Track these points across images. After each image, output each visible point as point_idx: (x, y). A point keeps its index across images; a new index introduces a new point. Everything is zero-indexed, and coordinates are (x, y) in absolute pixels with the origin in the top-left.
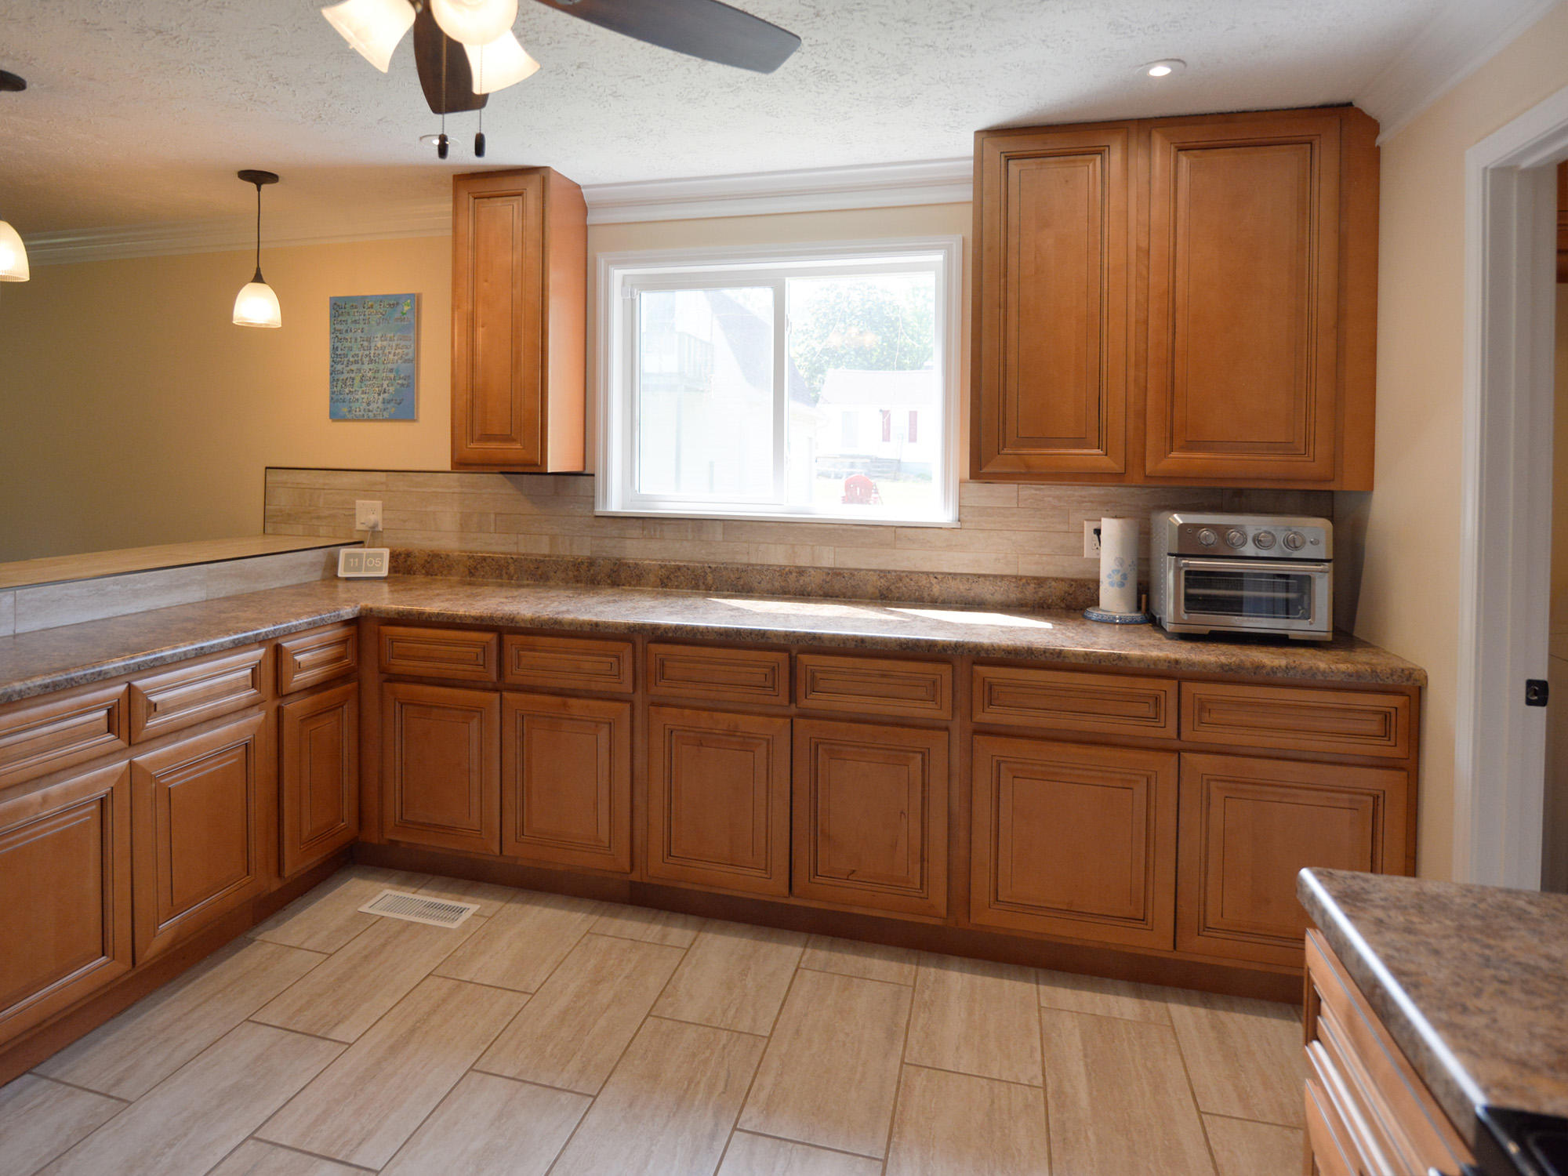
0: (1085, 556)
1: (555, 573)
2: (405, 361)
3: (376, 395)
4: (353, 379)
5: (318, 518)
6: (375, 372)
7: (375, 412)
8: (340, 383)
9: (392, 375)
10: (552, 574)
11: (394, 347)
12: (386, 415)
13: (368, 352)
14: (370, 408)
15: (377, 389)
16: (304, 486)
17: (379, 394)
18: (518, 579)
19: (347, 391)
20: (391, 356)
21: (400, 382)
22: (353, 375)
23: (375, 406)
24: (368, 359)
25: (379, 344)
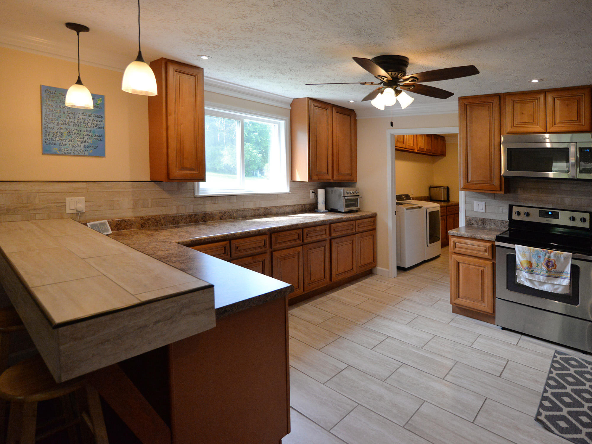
0: (311, 198)
1: (181, 220)
2: (99, 128)
3: (79, 143)
4: (62, 133)
5: (35, 209)
6: (79, 131)
7: (79, 151)
8: (51, 135)
9: (90, 134)
10: (180, 221)
11: (91, 120)
12: (86, 153)
13: (73, 120)
14: (76, 149)
15: (80, 140)
16: (21, 192)
17: (82, 143)
18: (165, 225)
19: (57, 139)
20: (90, 124)
21: (96, 137)
22: (61, 131)
23: (79, 148)
24: (73, 123)
25: (81, 117)
